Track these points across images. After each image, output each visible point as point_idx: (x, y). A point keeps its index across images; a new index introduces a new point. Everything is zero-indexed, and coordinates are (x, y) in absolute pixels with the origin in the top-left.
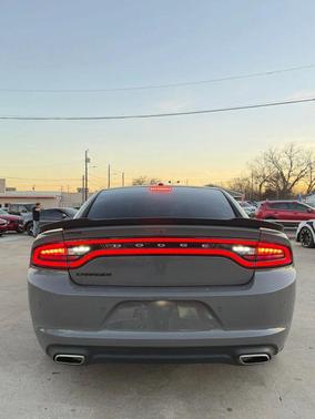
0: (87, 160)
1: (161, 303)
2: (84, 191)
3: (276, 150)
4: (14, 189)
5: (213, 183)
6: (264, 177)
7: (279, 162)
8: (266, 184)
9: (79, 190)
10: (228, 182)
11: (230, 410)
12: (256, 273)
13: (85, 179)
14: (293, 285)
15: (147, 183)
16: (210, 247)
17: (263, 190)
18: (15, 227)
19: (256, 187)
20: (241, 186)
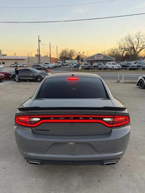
0: (39, 41)
1: (72, 143)
2: (39, 56)
3: (131, 35)
4: (6, 55)
5: (101, 53)
6: (125, 48)
7: (133, 41)
8: (126, 52)
9: (36, 55)
10: (108, 51)
11: (99, 181)
12: (113, 130)
13: (39, 50)
14: (129, 133)
15: (69, 52)
16: (93, 119)
17: (124, 55)
18: (7, 77)
19: (121, 53)
20: (114, 53)
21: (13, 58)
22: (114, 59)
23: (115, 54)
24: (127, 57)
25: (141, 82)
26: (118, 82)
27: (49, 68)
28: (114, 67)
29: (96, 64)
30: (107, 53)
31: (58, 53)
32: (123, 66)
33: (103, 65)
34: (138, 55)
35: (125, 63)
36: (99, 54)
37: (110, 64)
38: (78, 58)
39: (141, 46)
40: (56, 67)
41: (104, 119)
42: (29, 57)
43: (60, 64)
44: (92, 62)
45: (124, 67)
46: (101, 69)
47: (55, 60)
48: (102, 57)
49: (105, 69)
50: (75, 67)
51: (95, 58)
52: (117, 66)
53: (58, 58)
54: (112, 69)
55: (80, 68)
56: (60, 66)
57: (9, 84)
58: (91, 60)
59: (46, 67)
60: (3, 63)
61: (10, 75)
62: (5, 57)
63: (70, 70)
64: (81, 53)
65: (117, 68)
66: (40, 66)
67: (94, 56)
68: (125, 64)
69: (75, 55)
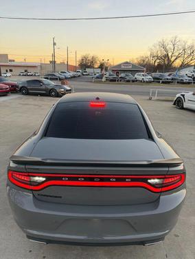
0: (54, 44)
2: (53, 62)
3: (166, 40)
4: (14, 61)
5: (128, 61)
6: (157, 56)
7: (168, 48)
8: (158, 61)
9: (51, 62)
10: (137, 59)
12: (161, 197)
13: (54, 56)
15: (90, 58)
16: (132, 181)
17: (156, 64)
18: (14, 89)
19: (152, 62)
20: (144, 61)
21: (23, 64)
22: (145, 69)
23: (145, 63)
24: (160, 68)
25: (179, 101)
26: (150, 99)
27: (66, 78)
28: (145, 80)
29: (122, 75)
30: (136, 61)
31: (78, 60)
32: (154, 78)
33: (131, 76)
34: (173, 64)
35: (157, 74)
36: (127, 63)
37: (140, 75)
38: (101, 66)
39: (177, 54)
40: (74, 77)
41: (149, 181)
42: (41, 64)
43: (79, 74)
44: (117, 72)
45: (157, 80)
46: (128, 81)
47: (74, 68)
48: (131, 67)
49: (133, 81)
50: (97, 78)
51: (123, 67)
52: (148, 78)
53: (77, 65)
54: (142, 82)
55: (104, 79)
56: (79, 76)
57: (16, 99)
58: (118, 70)
59: (62, 76)
60: (11, 71)
61: (18, 87)
62: (13, 63)
63: (92, 82)
64: (106, 60)
65: (148, 80)
66: (55, 75)
67: (120, 65)
68: (158, 76)
69: (98, 62)
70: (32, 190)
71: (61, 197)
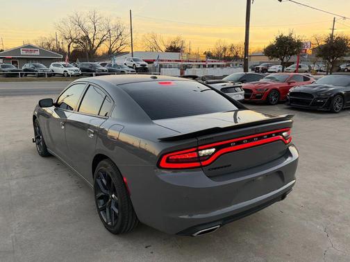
3: (81, 15)
8: (75, 45)
28: (69, 72)
29: (28, 66)
32: (83, 70)
33: (45, 67)
34: (97, 51)
36: (30, 46)
37: (59, 66)
41: (283, 134)
46: (41, 75)
48: (38, 53)
49: (50, 75)
51: (23, 53)
54: (65, 76)
58: (14, 58)
65: (73, 73)
67: (17, 50)
70: (201, 167)
71: (230, 165)
